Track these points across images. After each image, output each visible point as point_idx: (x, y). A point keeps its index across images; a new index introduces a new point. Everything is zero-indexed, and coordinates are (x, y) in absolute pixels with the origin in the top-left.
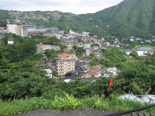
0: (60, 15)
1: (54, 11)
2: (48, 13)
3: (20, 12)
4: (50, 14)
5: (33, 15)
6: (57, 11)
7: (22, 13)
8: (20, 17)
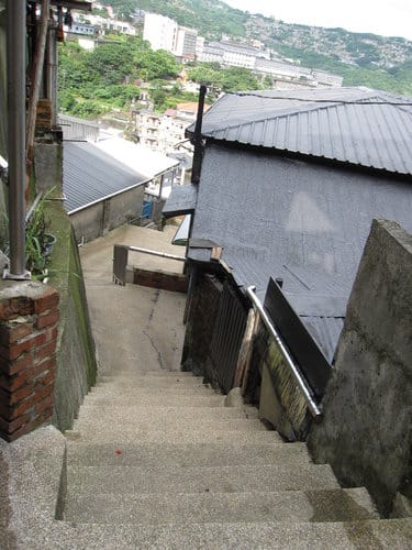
0: (406, 53)
1: (392, 38)
2: (368, 42)
3: (281, 22)
4: (370, 46)
5: (317, 41)
6: (400, 40)
7: (286, 28)
8: (275, 38)
